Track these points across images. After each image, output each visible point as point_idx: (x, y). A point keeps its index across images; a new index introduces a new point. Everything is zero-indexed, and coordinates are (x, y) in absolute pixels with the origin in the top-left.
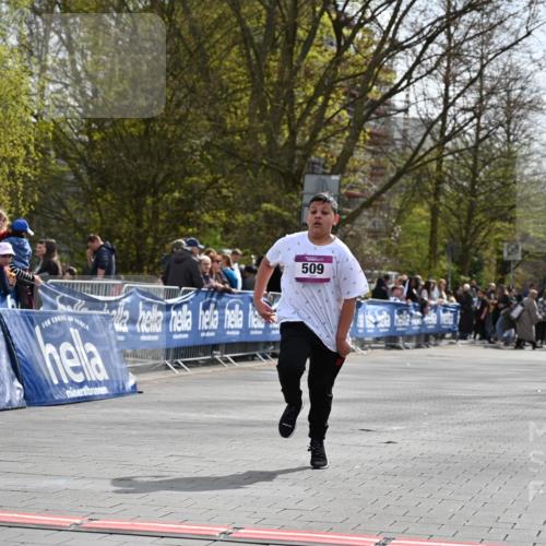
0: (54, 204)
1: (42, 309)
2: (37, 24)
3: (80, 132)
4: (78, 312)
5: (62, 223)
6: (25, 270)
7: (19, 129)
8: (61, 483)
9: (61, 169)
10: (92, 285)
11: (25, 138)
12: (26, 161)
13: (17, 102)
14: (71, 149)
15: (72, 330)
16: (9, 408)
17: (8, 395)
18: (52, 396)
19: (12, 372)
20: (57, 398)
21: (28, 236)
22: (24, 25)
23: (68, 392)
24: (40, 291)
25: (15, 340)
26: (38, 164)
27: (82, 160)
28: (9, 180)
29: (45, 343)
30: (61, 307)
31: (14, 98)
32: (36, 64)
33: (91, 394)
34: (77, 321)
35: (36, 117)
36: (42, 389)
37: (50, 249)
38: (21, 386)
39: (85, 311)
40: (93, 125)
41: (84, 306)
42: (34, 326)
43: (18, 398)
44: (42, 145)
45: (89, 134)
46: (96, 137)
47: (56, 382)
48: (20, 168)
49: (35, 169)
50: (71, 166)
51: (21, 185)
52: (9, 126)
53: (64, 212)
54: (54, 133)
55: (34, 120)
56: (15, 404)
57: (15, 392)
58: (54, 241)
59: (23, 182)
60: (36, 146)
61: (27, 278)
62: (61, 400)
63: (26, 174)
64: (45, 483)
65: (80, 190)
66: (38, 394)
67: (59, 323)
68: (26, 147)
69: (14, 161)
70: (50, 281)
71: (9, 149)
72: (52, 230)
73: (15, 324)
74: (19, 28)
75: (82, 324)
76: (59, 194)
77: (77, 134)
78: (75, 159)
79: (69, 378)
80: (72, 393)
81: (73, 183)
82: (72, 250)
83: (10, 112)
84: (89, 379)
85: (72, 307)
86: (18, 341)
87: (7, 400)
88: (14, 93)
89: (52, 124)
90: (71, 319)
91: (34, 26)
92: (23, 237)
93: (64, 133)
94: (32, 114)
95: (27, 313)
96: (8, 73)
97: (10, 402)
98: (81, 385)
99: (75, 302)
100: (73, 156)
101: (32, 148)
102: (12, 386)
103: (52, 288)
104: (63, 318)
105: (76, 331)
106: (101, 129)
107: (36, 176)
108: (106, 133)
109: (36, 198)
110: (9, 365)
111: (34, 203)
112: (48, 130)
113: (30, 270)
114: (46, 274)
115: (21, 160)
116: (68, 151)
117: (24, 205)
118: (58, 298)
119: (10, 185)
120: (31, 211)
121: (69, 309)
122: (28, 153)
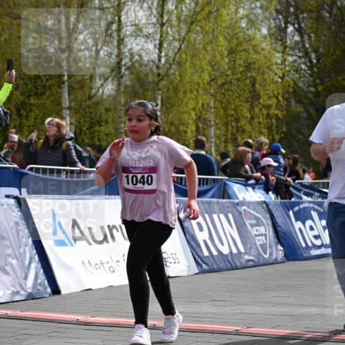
0: (295, 132)
1: (293, 200)
2: (280, 19)
3: (310, 86)
4: (315, 200)
5: (300, 144)
6: (281, 175)
7: (272, 87)
8: (314, 310)
9: (298, 110)
10: (323, 183)
11: (275, 92)
12: (277, 106)
13: (270, 70)
14: (304, 97)
15: (312, 212)
16: (275, 262)
17: (274, 254)
18: (302, 255)
19: (276, 240)
20: (305, 255)
21: (282, 154)
22: (272, 21)
23: (312, 252)
24: (291, 189)
25: (278, 220)
26: (284, 108)
27: (312, 104)
28: (267, 119)
29: (296, 221)
30: (305, 198)
31: (268, 67)
32: (280, 45)
33: (326, 252)
34: (316, 207)
35: (282, 79)
36: (295, 250)
37: (295, 161)
38: (282, 248)
39: (320, 200)
40: (318, 81)
41: (319, 197)
42: (289, 211)
43: (281, 256)
44: (286, 96)
45: (315, 87)
46: (320, 88)
47: (304, 245)
48: (274, 111)
49: (283, 111)
50: (305, 108)
51: (274, 121)
52: (266, 85)
53: (301, 137)
54: (293, 88)
55: (280, 80)
56: (279, 260)
57: (279, 252)
58: (297, 156)
59: (276, 120)
60: (283, 97)
61: (283, 180)
62: (307, 257)
63: (277, 115)
64: (304, 310)
65: (311, 122)
66: (293, 254)
67: (305, 208)
68: (277, 98)
69: (269, 107)
70: (297, 181)
71: (266, 99)
72: (294, 149)
73: (277, 210)
74: (268, 23)
75: (319, 208)
76: (298, 126)
77: (308, 87)
78: (307, 103)
79: (312, 243)
80: (314, 252)
81: (306, 119)
82: (307, 161)
83: (266, 76)
84: (325, 243)
85: (311, 197)
86: (279, 220)
87: (274, 258)
88: (268, 64)
89: (292, 82)
90: (311, 205)
91: (278, 21)
92: (278, 154)
93: (300, 87)
94: (280, 77)
95: (284, 202)
96: (264, 52)
97: (276, 259)
98: (320, 247)
99: (313, 194)
100: (306, 101)
101: (280, 98)
102: (276, 248)
103: (298, 186)
104: (307, 205)
105: (316, 213)
106: (323, 83)
107: (283, 115)
108: (326, 86)
109: (284, 129)
110: (274, 235)
111: (283, 132)
112: (289, 86)
113: (284, 176)
114: (294, 177)
115: (274, 106)
116: (302, 98)
117: (277, 134)
118: (302, 192)
119: (268, 122)
120: (281, 138)
121: (310, 199)
122: (279, 101)
